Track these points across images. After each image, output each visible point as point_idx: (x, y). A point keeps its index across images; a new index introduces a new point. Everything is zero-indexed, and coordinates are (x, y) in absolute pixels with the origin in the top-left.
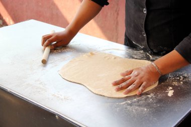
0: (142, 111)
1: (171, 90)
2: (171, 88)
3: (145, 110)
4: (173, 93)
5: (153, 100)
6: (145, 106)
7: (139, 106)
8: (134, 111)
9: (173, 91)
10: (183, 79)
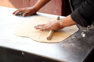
0: (71, 45)
1: (84, 34)
2: (83, 33)
3: (73, 44)
4: (85, 35)
5: (75, 39)
6: (72, 43)
7: (69, 43)
8: (67, 45)
9: (85, 34)
10: (88, 28)
